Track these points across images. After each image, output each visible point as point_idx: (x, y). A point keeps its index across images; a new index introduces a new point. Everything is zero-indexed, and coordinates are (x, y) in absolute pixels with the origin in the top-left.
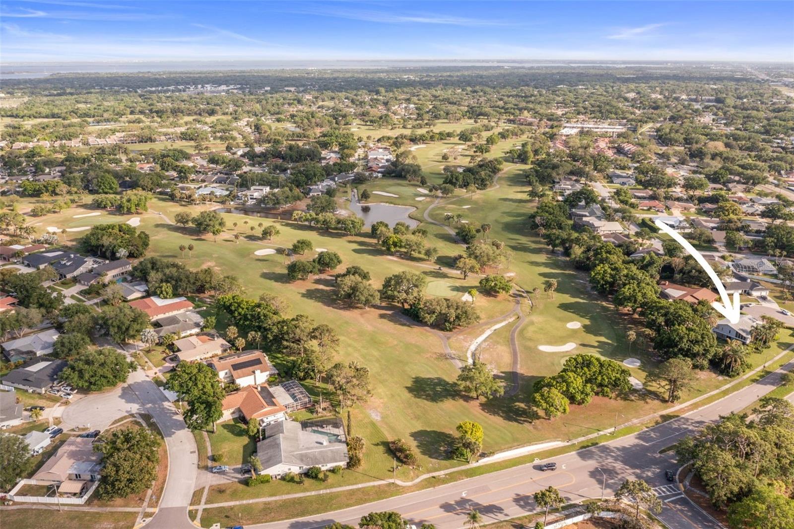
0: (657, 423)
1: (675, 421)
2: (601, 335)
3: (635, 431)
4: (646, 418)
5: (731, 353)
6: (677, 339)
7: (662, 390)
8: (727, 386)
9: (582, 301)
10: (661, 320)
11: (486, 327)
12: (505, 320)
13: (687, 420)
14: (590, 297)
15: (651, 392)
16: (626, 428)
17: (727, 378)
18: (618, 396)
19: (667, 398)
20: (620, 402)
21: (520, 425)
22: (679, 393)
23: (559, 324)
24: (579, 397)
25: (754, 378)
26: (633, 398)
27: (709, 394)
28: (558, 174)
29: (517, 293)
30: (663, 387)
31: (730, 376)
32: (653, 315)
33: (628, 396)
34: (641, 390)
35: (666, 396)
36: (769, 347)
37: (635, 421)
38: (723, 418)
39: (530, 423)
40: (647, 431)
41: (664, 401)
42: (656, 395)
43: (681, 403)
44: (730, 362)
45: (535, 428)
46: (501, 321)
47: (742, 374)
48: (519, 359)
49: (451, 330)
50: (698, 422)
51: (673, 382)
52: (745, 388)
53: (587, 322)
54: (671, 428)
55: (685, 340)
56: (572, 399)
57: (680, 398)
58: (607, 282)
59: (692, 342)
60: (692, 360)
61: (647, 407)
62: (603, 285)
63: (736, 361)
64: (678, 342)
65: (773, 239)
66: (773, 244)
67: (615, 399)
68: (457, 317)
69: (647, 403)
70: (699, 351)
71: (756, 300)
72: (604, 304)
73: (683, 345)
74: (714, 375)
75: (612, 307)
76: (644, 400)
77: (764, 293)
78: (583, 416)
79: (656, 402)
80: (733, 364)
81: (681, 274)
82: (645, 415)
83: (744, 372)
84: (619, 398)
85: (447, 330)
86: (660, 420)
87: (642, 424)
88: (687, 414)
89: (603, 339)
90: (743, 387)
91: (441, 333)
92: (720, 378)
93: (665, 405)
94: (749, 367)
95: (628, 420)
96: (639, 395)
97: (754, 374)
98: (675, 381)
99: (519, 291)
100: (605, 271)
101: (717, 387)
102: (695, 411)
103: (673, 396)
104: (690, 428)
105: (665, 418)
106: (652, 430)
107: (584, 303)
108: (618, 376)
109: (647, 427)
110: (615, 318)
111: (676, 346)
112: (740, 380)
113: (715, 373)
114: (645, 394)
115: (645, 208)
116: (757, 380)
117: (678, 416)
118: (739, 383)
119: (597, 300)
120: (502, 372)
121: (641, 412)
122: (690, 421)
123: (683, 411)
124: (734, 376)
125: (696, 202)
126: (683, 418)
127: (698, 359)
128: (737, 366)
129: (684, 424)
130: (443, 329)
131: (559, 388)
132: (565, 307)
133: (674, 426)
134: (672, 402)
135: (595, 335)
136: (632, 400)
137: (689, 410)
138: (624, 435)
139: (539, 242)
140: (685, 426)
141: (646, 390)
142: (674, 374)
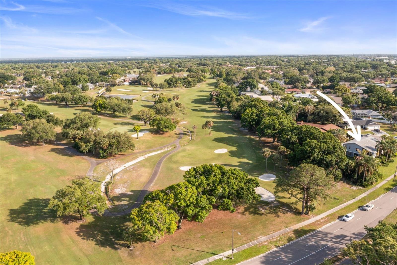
0: (289, 240)
1: (312, 236)
2: (244, 157)
3: (260, 253)
4: (276, 234)
5: (363, 162)
6: (309, 149)
7: (293, 200)
8: (363, 195)
9: (234, 136)
10: (294, 138)
11: (141, 154)
12: (161, 149)
13: (325, 234)
14: (241, 133)
15: (283, 205)
16: (250, 248)
17: (361, 188)
18: (246, 209)
19: (301, 209)
20: (248, 217)
21: (113, 251)
22: (314, 203)
23: (208, 151)
24: (191, 212)
25: (387, 187)
26: (263, 211)
27: (345, 204)
28: (237, 78)
29: (183, 132)
30: (295, 196)
31: (364, 186)
32: (288, 135)
33: (259, 210)
34: (272, 202)
35: (300, 206)
36: (393, 161)
37: (262, 239)
38: (371, 230)
39: (129, 247)
40: (276, 252)
41: (298, 213)
42: (289, 208)
43: (317, 215)
44: (363, 173)
45: (131, 255)
46: (158, 150)
47: (374, 183)
48: (156, 178)
49: (105, 157)
50: (338, 237)
51: (306, 190)
52: (380, 197)
53: (234, 149)
54: (305, 246)
55: (317, 150)
56: (184, 215)
57: (314, 208)
58: (254, 120)
59: (324, 152)
60: (326, 169)
61: (278, 220)
62: (250, 122)
63: (368, 171)
64: (310, 152)
65: (375, 98)
66: (375, 101)
67: (243, 213)
68: (110, 145)
69: (278, 216)
70: (331, 160)
71: (371, 132)
72: (252, 137)
73: (315, 155)
74: (348, 186)
75: (257, 138)
76: (276, 213)
77: (376, 127)
78: (199, 235)
79: (289, 215)
80: (366, 173)
81: (313, 116)
82: (274, 231)
83: (376, 181)
84: (247, 213)
85: (102, 158)
86: (292, 235)
87: (271, 243)
88: (324, 227)
89: (245, 160)
90: (378, 196)
91: (94, 160)
92: (354, 188)
93: (298, 217)
94: (380, 176)
95: (253, 238)
96: (271, 208)
97: (386, 183)
98: (308, 189)
99: (185, 131)
100: (252, 113)
101: (353, 197)
102: (333, 222)
103: (307, 207)
104: (330, 244)
105: (299, 233)
106: (282, 250)
107: (235, 137)
108: (243, 185)
109: (277, 247)
110: (259, 145)
111: (309, 157)
112: (374, 189)
113: (348, 184)
114: (276, 207)
115: (289, 92)
116: (391, 189)
117: (313, 230)
118: (374, 192)
119: (246, 135)
120: (132, 191)
121: (271, 227)
122: (330, 236)
123: (319, 223)
124: (367, 186)
125: (321, 88)
126: (320, 232)
127: (331, 169)
128: (369, 176)
129: (323, 240)
130: (97, 156)
131: (165, 201)
132: (219, 140)
133: (311, 243)
134: (307, 214)
135: (239, 157)
136: (262, 214)
137: (326, 222)
138: (246, 258)
139: (214, 107)
140: (323, 243)
141: (279, 202)
142: (305, 180)
